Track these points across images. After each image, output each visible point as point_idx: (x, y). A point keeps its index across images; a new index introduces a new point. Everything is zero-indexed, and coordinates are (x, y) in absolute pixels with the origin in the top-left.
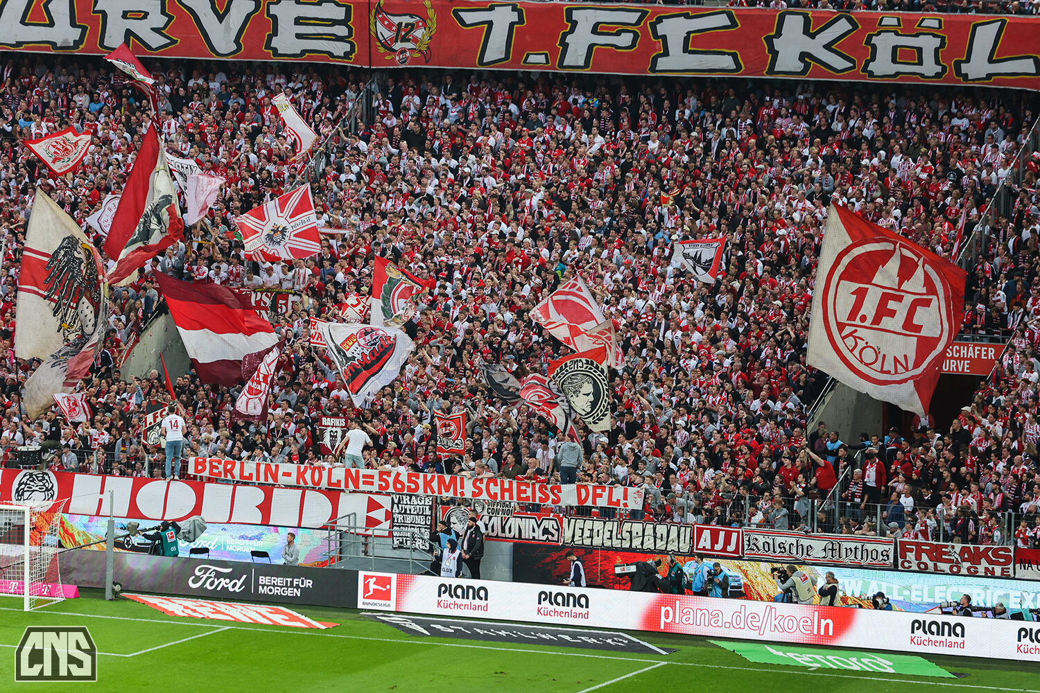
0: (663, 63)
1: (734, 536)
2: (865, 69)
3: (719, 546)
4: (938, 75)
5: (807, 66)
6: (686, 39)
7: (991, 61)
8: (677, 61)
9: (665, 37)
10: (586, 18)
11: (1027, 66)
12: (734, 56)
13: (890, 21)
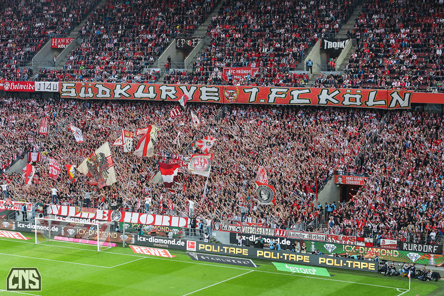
0: (292, 102)
1: (285, 232)
2: (342, 103)
3: (281, 235)
4: (361, 105)
5: (327, 102)
6: (298, 96)
7: (374, 101)
8: (295, 101)
9: (293, 95)
10: (274, 91)
11: (383, 102)
12: (309, 100)
13: (349, 91)
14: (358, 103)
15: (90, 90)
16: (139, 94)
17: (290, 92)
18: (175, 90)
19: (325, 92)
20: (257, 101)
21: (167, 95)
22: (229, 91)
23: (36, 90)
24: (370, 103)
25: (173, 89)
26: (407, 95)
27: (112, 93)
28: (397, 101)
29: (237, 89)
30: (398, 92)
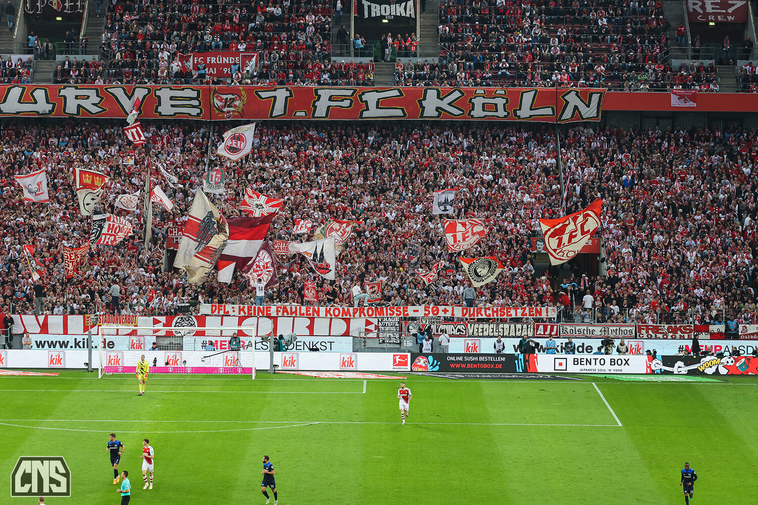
0: (366, 114)
1: (555, 327)
2: (469, 114)
3: (548, 332)
4: (505, 116)
5: (440, 113)
6: (378, 102)
7: (531, 109)
8: (373, 112)
9: (366, 102)
10: (325, 93)
11: (548, 111)
12: (402, 110)
13: (480, 91)
14: (501, 113)
16: (13, 106)
17: (360, 96)
18: (98, 95)
19: (432, 94)
20: (290, 115)
21: (79, 106)
22: (224, 97)
24: (525, 112)
25: (92, 93)
26: (595, 98)
28: (576, 108)
29: (243, 93)
30: (577, 92)
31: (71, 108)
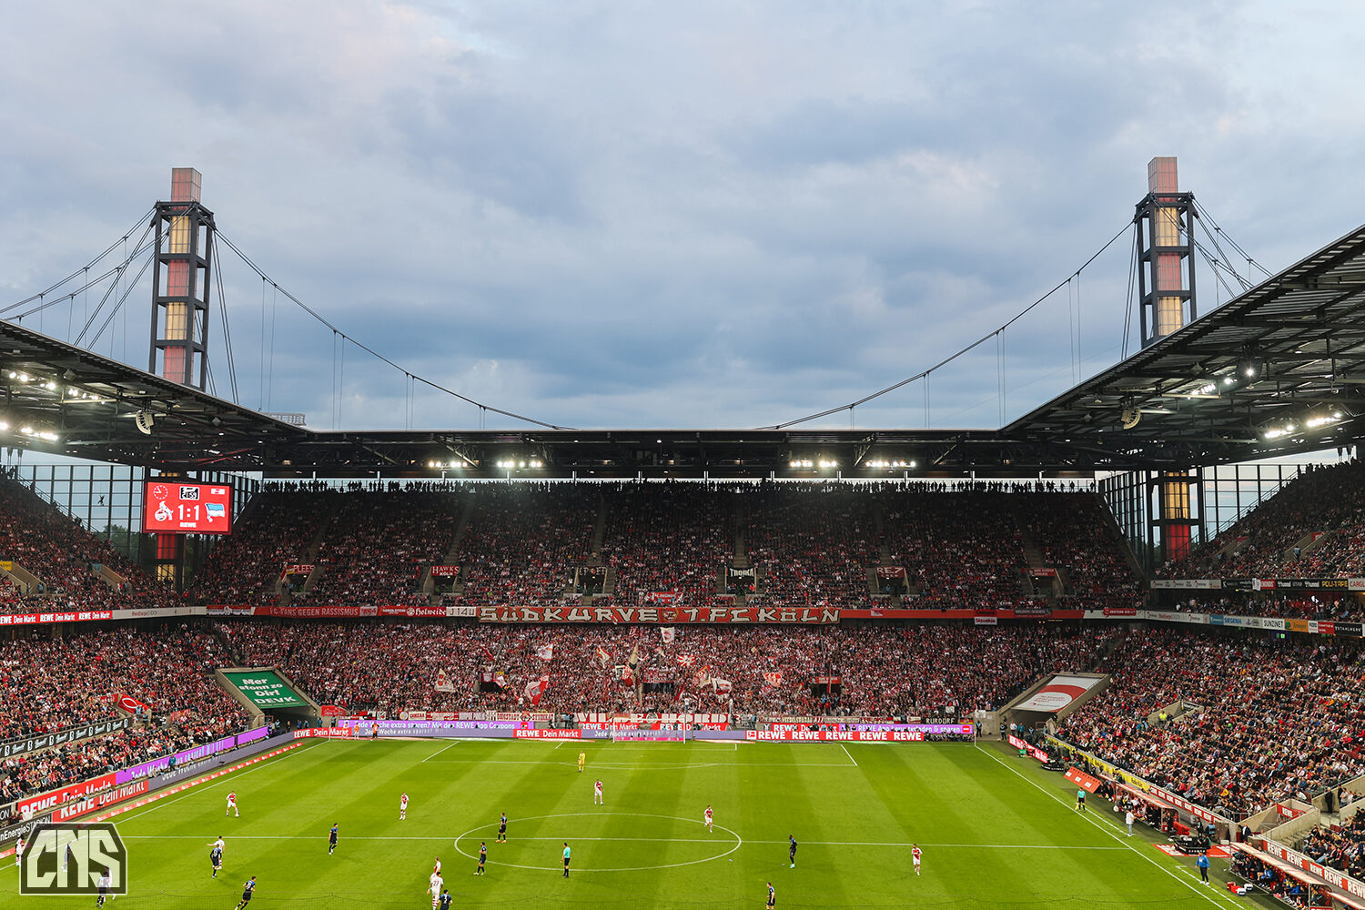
0: (733, 620)
2: (779, 620)
4: (796, 621)
5: (766, 620)
6: (738, 615)
7: (808, 617)
8: (736, 619)
9: (733, 614)
10: (714, 611)
11: (816, 618)
12: (749, 618)
13: (784, 609)
14: (794, 619)
15: (514, 614)
16: (573, 617)
17: (730, 612)
18: (611, 612)
19: (762, 611)
20: (698, 621)
21: (603, 617)
22: (668, 612)
23: (448, 615)
24: (805, 619)
25: (609, 611)
26: (837, 613)
27: (542, 616)
28: (828, 617)
29: (677, 611)
30: (828, 610)
31: (600, 618)
